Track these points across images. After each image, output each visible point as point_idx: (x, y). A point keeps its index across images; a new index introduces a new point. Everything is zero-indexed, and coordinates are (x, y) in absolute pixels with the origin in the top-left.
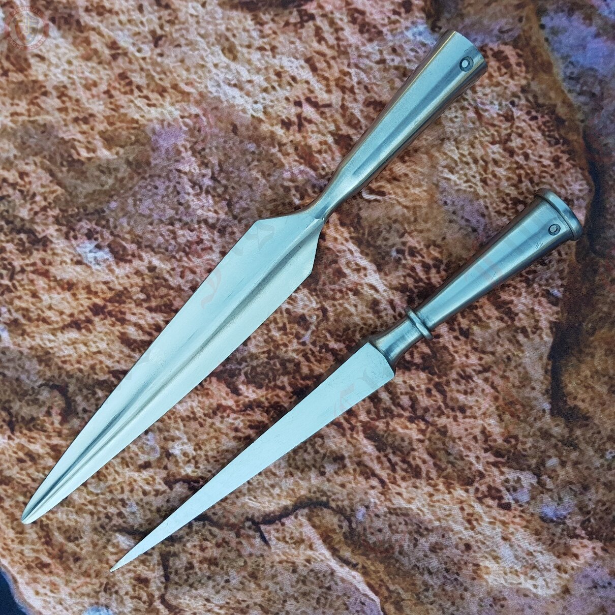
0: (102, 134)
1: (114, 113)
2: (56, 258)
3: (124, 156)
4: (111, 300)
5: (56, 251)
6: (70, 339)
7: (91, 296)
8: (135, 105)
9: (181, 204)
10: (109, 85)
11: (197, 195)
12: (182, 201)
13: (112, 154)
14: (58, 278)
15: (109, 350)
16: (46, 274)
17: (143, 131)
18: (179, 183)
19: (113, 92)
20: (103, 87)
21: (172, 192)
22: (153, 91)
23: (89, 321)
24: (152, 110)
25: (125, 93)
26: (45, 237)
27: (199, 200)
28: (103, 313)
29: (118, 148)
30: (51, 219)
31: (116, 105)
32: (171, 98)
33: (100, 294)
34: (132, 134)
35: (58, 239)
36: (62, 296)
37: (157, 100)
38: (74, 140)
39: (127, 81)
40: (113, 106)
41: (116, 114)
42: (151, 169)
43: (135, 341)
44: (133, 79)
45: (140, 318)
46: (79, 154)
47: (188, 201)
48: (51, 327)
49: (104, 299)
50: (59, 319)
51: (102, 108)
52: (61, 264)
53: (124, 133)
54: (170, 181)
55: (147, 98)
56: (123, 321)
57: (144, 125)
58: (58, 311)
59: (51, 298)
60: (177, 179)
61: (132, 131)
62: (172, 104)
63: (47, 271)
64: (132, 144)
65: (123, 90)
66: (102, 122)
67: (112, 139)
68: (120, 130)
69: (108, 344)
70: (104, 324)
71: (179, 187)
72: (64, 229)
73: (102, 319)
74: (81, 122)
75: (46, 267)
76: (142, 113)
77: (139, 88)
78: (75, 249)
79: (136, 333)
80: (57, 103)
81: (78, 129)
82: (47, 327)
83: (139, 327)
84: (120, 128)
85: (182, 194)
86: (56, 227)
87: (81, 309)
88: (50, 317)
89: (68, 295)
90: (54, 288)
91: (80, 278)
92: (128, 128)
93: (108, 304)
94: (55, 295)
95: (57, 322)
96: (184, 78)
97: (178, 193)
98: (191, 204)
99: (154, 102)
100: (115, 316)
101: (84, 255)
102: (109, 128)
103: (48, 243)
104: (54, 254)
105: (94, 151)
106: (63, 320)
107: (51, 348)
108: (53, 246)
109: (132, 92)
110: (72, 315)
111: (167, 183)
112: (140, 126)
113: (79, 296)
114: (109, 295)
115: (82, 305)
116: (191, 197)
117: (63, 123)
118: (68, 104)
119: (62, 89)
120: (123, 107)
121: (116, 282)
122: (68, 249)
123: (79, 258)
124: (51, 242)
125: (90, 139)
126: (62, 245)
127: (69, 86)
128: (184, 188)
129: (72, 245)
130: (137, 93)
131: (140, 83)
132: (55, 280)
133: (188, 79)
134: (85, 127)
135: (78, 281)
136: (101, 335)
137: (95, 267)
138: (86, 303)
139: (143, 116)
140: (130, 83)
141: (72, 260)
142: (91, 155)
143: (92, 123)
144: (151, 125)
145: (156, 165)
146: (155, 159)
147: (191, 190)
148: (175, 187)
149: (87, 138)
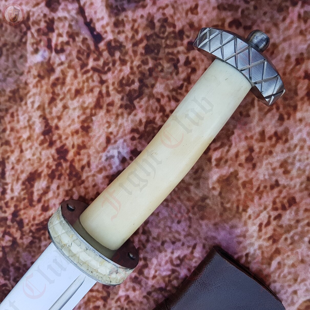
0: (235, 175)
1: (255, 189)
2: (114, 117)
3: (211, 195)
4: (72, 167)
5: (120, 118)
6: (34, 123)
7: (75, 149)
8: (261, 212)
9: (163, 243)
10: (284, 187)
11: (171, 261)
12: (166, 245)
13: (213, 184)
14: (94, 118)
15: (24, 160)
16: (98, 105)
17: (234, 216)
18: (183, 244)
19: (276, 190)
20: (283, 181)
21: (174, 237)
22: (275, 230)
23: (52, 144)
24: (256, 228)
25: (274, 203)
26: (134, 108)
27: (166, 262)
28: (59, 158)
29: (219, 189)
30: (151, 115)
31: (262, 192)
32: (267, 247)
33: (78, 157)
34: (232, 204)
35: (132, 121)
36: (76, 120)
37: (266, 233)
38: (230, 146)
39: (287, 205)
40: (261, 188)
41: (253, 192)
42: (197, 219)
43: (32, 186)
44: (288, 212)
45: (54, 193)
46: (215, 149)
47: (166, 251)
48: (46, 106)
49: (73, 161)
50: (54, 114)
51: (261, 177)
52: (108, 122)
53: (234, 197)
54: (185, 236)
55: (268, 224)
56: (52, 176)
57: (240, 218)
58: (62, 114)
59: (75, 109)
60: (187, 244)
61: (235, 205)
62: (260, 247)
63: (101, 107)
64: (222, 204)
65: (277, 200)
66: (246, 176)
67: (229, 185)
68: (237, 193)
69: (29, 160)
70: (48, 158)
71: (179, 244)
72: (142, 128)
73: (53, 156)
74: (248, 154)
75: (105, 106)
76: (253, 217)
77: (279, 217)
78: (122, 137)
79: (40, 188)
80: (270, 131)
81: (242, 150)
82: (47, 101)
83: (46, 191)
84: (240, 193)
85: (172, 246)
86: (144, 120)
87: (64, 137)
88: (56, 106)
89: (77, 126)
90: (84, 113)
91: (94, 140)
92: (238, 201)
93: (68, 164)
94: (77, 113)
95: (51, 113)
96: (286, 261)
97: (173, 243)
98: (163, 254)
99: (264, 230)
100: (57, 170)
101: (116, 146)
102: (240, 182)
103: (128, 110)
104: (118, 116)
105: (217, 165)
106: (53, 119)
107: (26, 104)
108: (126, 115)
109: (275, 209)
110: (57, 128)
111: (183, 233)
112: (241, 214)
113: (75, 137)
114: (77, 166)
115: (67, 139)
116: (169, 255)
117: (249, 135)
118: (268, 143)
119: (284, 138)
120: (260, 198)
121: (89, 174)
122: (122, 130)
123: (112, 141)
124: (129, 114)
125: (229, 162)
126: (126, 124)
127: (287, 145)
128: (178, 249)
129: (125, 135)
130: (274, 214)
131: (283, 218)
132: (92, 115)
133: (285, 265)
134: (243, 158)
135: (90, 137)
136: (38, 154)
137: (104, 156)
138: (69, 143)
139: (250, 217)
140: (284, 208)
141: (111, 133)
142: (214, 163)
143: (247, 166)
144: (240, 225)
145: (201, 225)
146: (207, 225)
147: (176, 255)
148: (179, 240)
149: (231, 159)
